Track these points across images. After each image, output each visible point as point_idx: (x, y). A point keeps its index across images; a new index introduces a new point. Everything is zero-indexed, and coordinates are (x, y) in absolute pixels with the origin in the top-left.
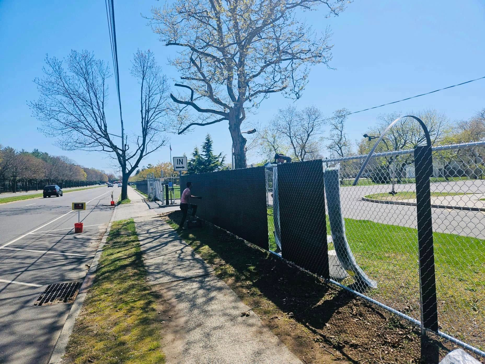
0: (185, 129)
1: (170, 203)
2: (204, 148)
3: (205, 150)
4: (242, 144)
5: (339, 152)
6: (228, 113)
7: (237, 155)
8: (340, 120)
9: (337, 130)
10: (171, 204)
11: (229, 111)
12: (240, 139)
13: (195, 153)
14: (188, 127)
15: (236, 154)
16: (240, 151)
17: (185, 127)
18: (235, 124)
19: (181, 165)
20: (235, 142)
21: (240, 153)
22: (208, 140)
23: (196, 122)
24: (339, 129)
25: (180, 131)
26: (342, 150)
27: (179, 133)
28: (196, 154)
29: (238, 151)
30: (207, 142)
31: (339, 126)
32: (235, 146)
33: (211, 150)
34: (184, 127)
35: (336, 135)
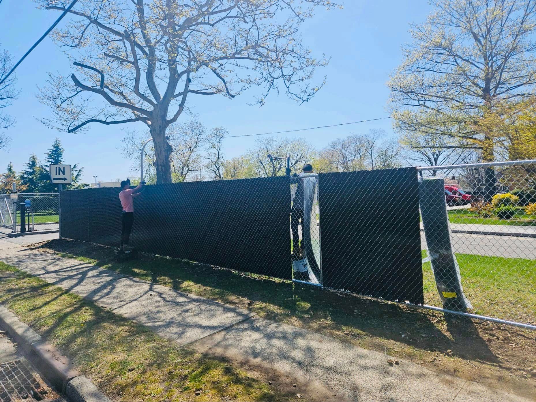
0: (79, 126)
1: (27, 229)
2: (50, 157)
3: (50, 160)
4: (167, 153)
5: (217, 172)
6: (151, 112)
7: (161, 165)
8: (218, 139)
9: (215, 149)
10: (29, 231)
11: (153, 109)
12: (166, 146)
13: (31, 163)
14: (84, 124)
15: (159, 164)
16: (165, 161)
17: (80, 123)
18: (160, 127)
19: (61, 176)
20: (159, 149)
21: (165, 163)
22: (57, 147)
23: (97, 118)
24: (216, 147)
25: (70, 128)
26: (220, 171)
27: (70, 131)
28: (33, 164)
29: (162, 161)
30: (55, 149)
31: (217, 144)
32: (158, 154)
33: (60, 161)
34: (77, 123)
35: (213, 155)
